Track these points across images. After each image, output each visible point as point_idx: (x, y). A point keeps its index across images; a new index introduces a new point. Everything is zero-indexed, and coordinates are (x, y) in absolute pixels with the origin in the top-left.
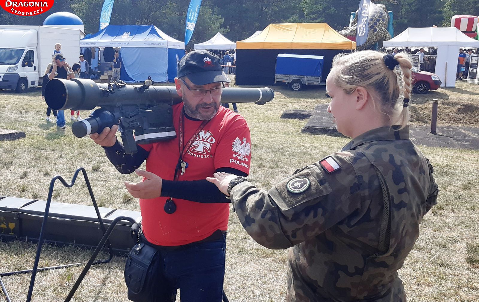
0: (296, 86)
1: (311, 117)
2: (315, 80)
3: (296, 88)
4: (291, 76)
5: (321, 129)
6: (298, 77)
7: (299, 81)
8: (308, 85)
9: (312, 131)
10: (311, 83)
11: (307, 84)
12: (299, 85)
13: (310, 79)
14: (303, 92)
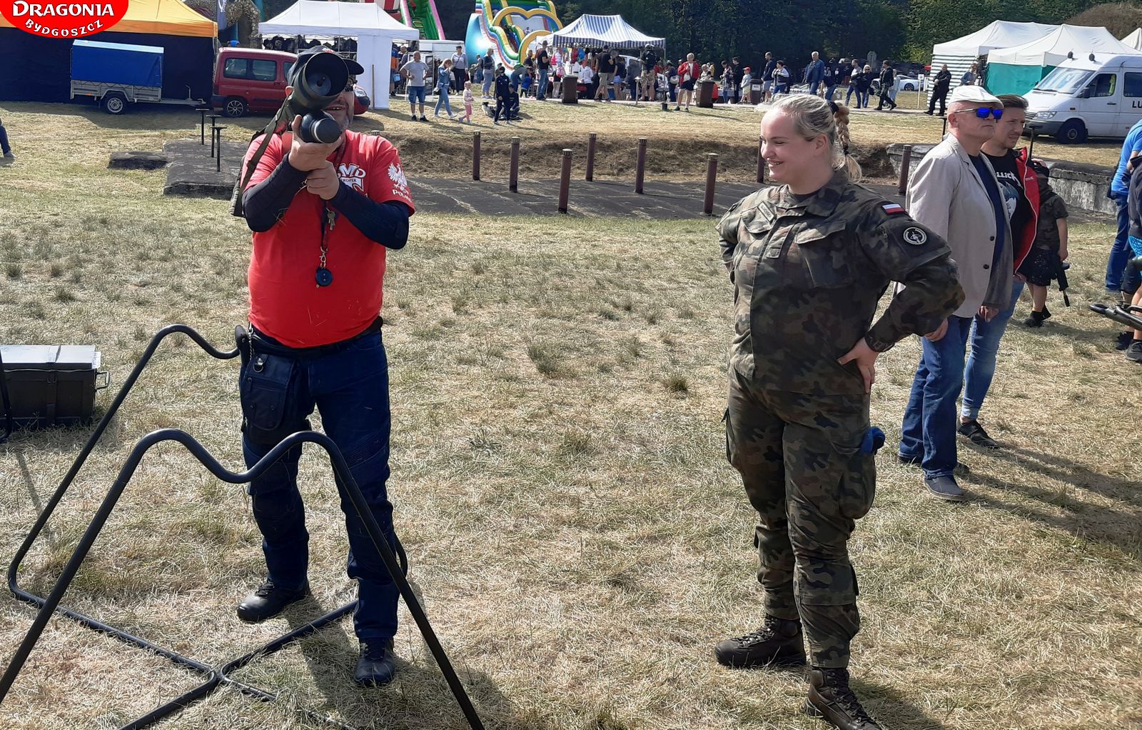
0: (115, 105)
1: (168, 165)
2: (150, 93)
3: (115, 108)
4: (103, 84)
5: (200, 186)
6: (117, 87)
7: (120, 96)
8: (137, 103)
9: (185, 192)
10: (144, 99)
11: (136, 101)
12: (120, 104)
13: (141, 92)
14: (130, 116)
